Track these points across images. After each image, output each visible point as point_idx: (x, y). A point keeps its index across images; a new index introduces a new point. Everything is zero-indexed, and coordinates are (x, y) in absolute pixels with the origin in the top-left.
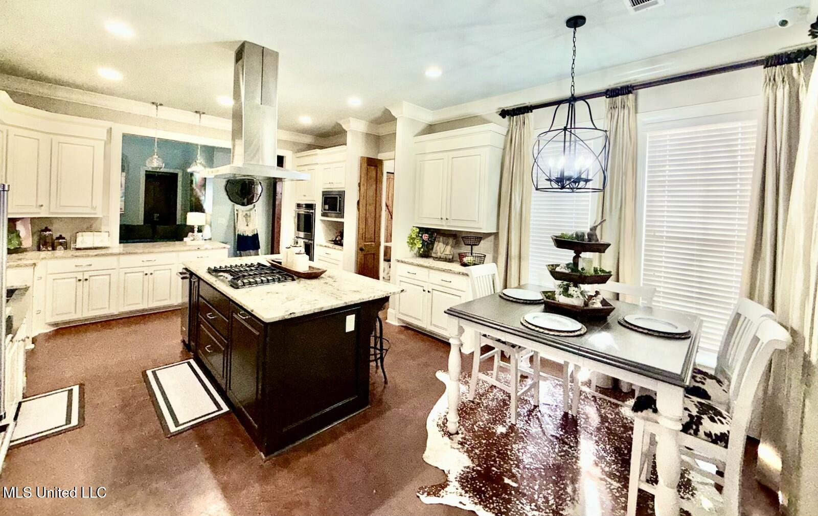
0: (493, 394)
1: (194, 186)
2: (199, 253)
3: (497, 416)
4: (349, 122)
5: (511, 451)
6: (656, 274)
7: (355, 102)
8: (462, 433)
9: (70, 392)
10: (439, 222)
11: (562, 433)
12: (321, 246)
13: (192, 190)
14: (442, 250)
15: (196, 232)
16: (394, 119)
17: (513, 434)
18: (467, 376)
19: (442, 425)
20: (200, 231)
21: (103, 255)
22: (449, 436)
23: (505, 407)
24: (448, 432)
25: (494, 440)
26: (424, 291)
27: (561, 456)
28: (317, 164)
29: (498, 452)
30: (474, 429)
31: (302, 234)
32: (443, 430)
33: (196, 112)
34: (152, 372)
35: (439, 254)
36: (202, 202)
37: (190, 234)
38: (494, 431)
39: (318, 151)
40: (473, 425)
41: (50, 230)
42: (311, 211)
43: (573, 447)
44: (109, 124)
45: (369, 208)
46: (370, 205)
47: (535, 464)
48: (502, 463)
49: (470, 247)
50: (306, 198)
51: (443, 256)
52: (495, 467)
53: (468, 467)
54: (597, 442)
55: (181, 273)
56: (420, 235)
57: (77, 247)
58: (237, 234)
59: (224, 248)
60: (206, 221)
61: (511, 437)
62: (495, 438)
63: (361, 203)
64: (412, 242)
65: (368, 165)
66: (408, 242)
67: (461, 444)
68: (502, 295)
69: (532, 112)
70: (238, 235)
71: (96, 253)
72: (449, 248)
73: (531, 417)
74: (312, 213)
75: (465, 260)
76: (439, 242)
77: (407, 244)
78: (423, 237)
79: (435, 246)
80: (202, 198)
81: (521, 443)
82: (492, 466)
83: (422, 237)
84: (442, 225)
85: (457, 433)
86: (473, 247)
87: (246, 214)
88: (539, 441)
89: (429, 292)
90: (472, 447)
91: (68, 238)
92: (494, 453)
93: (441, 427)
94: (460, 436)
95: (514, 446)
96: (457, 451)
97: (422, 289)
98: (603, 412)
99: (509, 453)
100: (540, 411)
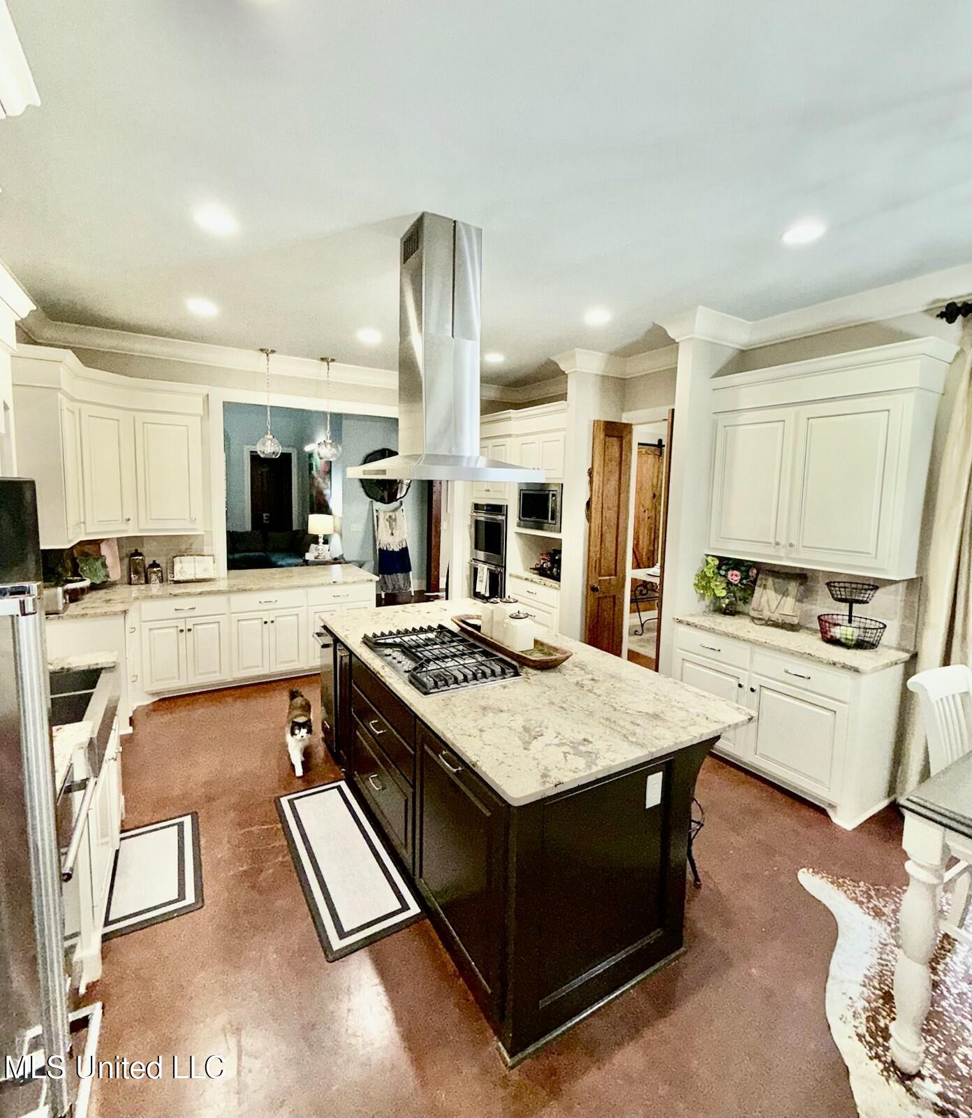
1: (314, 472)
2: (336, 590)
4: (573, 356)
7: (598, 317)
8: (934, 1079)
9: (181, 825)
10: (771, 551)
12: (517, 577)
13: (312, 478)
14: (774, 605)
15: (321, 544)
16: (671, 344)
18: (873, 893)
19: (870, 1039)
20: (326, 542)
21: (209, 593)
22: (902, 1082)
24: (894, 1065)
26: (740, 686)
28: (510, 436)
31: (481, 555)
32: (879, 1057)
33: (322, 359)
34: (289, 801)
35: (767, 614)
36: (327, 498)
37: (313, 546)
39: (512, 413)
41: (141, 554)
42: (500, 517)
44: (204, 389)
45: (607, 514)
46: (609, 509)
49: (848, 605)
50: (491, 494)
51: (775, 617)
55: (319, 635)
56: (723, 573)
57: (175, 579)
58: (378, 547)
59: (371, 581)
60: (334, 527)
63: (593, 506)
64: (704, 583)
65: (606, 435)
66: (695, 585)
67: (944, 1113)
70: (380, 549)
71: (199, 590)
72: (790, 602)
74: (503, 521)
75: (837, 632)
76: (765, 587)
77: (692, 588)
78: (729, 577)
79: (756, 595)
80: (326, 492)
83: (725, 576)
84: (780, 558)
85: (921, 1076)
86: (855, 606)
87: (390, 517)
89: (752, 690)
91: (163, 565)
93: (871, 1046)
94: (932, 1086)
97: (736, 682)
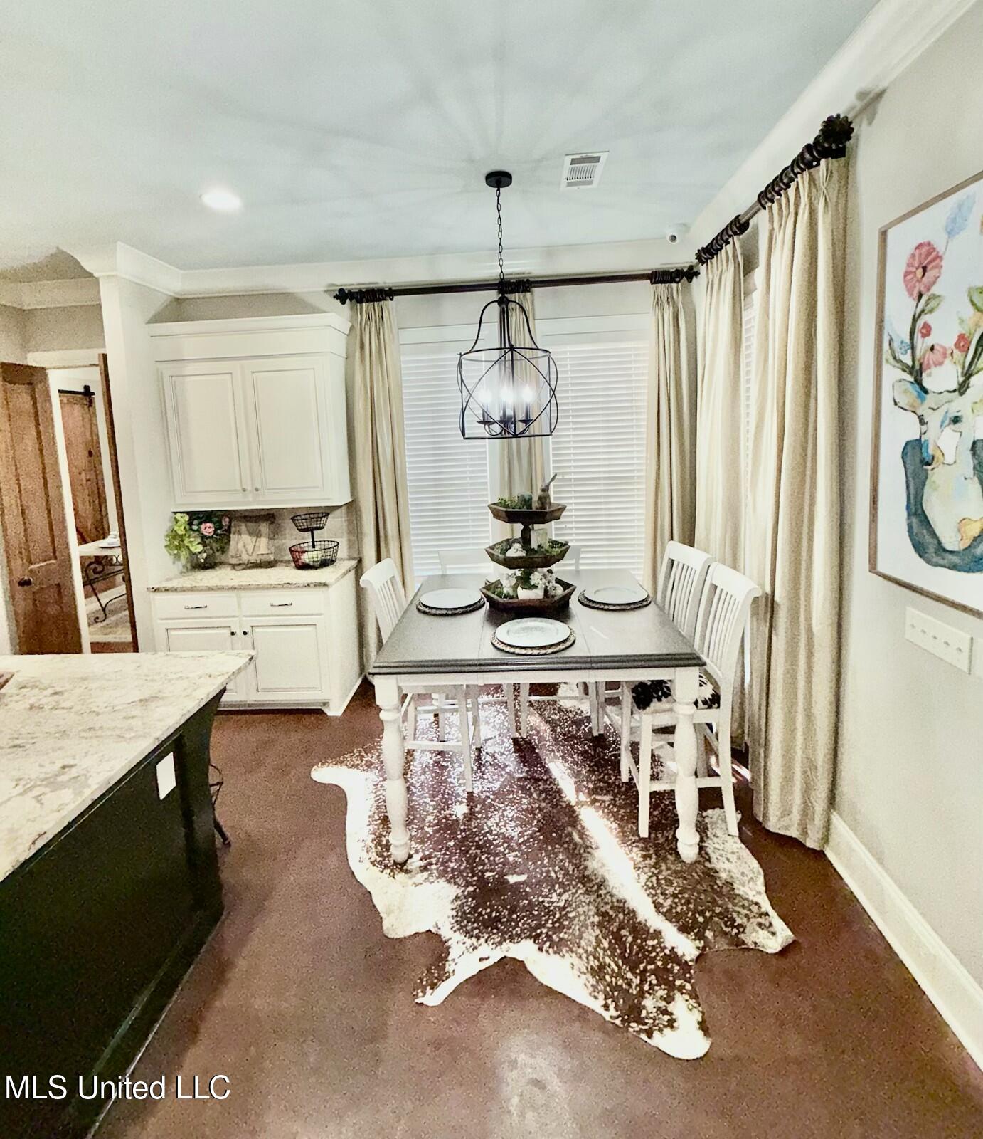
0: (417, 761)
3: (443, 794)
5: (490, 832)
6: (568, 526)
8: (417, 852)
10: (238, 498)
11: (526, 769)
14: (250, 548)
16: (88, 278)
17: (479, 806)
18: (363, 753)
19: (379, 859)
22: (401, 870)
23: (446, 773)
24: (395, 863)
25: (462, 831)
26: (233, 634)
27: (544, 800)
29: (478, 847)
30: (427, 833)
32: (386, 867)
35: (245, 558)
38: (454, 817)
40: (422, 829)
43: (547, 780)
47: (526, 831)
48: (492, 858)
49: (310, 533)
51: (253, 559)
52: (487, 871)
53: (457, 898)
54: (563, 757)
56: (195, 528)
61: (479, 813)
62: (462, 828)
64: (176, 543)
65: (6, 381)
66: (166, 546)
67: (424, 869)
68: (422, 608)
69: (392, 300)
72: (263, 541)
73: (483, 769)
75: (306, 558)
76: (240, 534)
77: (165, 550)
78: (203, 531)
79: (232, 543)
81: (496, 813)
82: (483, 872)
83: (198, 530)
84: (249, 503)
85: (410, 856)
86: (315, 532)
88: (511, 796)
89: (245, 633)
90: (443, 863)
92: (473, 851)
93: (380, 863)
94: (417, 857)
95: (489, 823)
96: (428, 883)
97: (228, 632)
98: (546, 716)
99: (490, 838)
100: (487, 753)
